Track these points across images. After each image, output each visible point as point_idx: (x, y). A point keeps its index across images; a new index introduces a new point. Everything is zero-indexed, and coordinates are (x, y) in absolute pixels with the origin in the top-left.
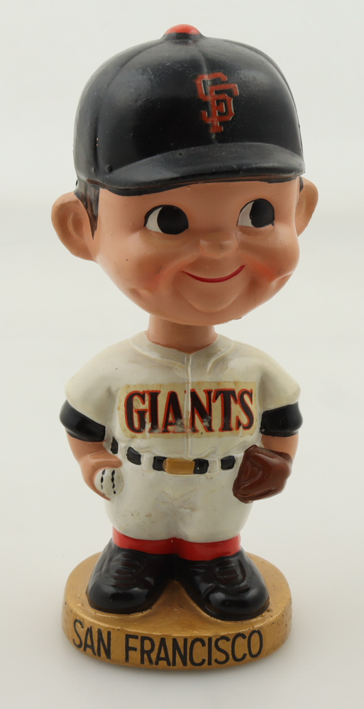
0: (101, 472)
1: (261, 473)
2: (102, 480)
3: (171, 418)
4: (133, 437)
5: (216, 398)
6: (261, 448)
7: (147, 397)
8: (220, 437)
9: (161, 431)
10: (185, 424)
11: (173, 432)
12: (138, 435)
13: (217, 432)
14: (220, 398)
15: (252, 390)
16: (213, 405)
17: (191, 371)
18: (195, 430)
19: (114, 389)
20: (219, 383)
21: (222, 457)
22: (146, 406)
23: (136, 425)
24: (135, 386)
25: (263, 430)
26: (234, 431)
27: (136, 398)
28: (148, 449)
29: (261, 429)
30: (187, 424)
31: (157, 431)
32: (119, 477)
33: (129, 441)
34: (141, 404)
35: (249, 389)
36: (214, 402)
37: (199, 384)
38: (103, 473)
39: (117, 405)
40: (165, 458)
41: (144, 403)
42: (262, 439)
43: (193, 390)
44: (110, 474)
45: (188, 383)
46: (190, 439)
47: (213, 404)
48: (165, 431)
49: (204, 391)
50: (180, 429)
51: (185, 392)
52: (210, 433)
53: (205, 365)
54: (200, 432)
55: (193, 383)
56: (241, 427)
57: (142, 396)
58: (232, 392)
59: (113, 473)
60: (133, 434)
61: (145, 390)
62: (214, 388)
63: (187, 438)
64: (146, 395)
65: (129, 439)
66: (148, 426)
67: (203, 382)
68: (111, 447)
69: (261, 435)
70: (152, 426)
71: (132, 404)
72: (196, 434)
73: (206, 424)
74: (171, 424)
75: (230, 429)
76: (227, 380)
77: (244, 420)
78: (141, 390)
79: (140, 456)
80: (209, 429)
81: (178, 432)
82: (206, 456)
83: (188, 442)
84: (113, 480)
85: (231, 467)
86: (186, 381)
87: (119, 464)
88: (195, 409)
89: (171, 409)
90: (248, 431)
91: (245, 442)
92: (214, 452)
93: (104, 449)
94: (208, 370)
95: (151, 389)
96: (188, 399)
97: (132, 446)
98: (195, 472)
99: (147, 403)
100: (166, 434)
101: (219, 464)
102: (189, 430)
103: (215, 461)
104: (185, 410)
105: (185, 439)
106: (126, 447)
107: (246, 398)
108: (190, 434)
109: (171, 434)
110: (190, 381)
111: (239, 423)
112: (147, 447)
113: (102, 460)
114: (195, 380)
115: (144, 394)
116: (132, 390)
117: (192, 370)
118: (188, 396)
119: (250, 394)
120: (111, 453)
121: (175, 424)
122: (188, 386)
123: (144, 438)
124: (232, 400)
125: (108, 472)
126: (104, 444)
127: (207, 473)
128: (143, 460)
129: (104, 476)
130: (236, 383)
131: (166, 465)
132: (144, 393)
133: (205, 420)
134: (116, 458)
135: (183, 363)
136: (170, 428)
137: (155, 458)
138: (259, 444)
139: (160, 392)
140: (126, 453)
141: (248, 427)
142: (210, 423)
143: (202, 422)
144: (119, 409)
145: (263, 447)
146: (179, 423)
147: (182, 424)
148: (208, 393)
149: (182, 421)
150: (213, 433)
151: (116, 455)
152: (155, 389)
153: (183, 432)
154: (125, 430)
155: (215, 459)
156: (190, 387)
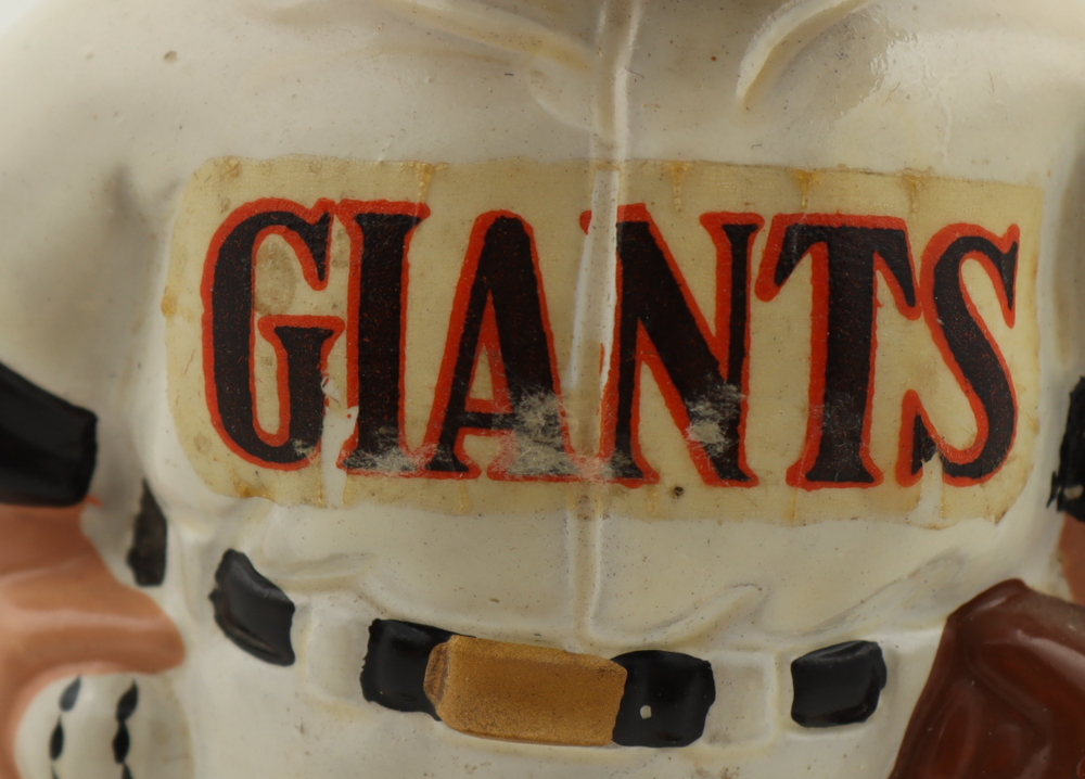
0: (53, 689)
1: (1042, 757)
2: (57, 742)
3: (483, 386)
4: (248, 493)
5: (781, 271)
6: (1056, 602)
7: (341, 244)
8: (793, 518)
9: (419, 460)
10: (574, 422)
11: (497, 475)
12: (281, 480)
13: (774, 491)
14: (803, 272)
15: (1014, 231)
16: (761, 313)
17: (633, 94)
18: (632, 470)
19: (145, 182)
20: (803, 179)
21: (801, 648)
22: (332, 299)
23: (269, 414)
24: (268, 167)
25: (1074, 492)
26: (888, 486)
27: (274, 244)
28: (335, 571)
29: (1059, 480)
30: (585, 429)
31: (391, 462)
32: (160, 734)
33: (227, 513)
34: (303, 287)
35: (996, 227)
36: (767, 294)
37: (676, 173)
38: (68, 701)
39: (163, 280)
40: (439, 635)
41: (319, 277)
42: (1066, 543)
43: (640, 208)
44: (109, 711)
45: (608, 165)
46: (599, 525)
47: (758, 308)
48: (447, 462)
49: (708, 220)
50: (540, 458)
51: (585, 220)
52: (732, 495)
53: (724, 57)
54: (668, 482)
55: (638, 165)
56: (933, 468)
57: (309, 231)
58: (888, 240)
59: (128, 703)
60: (247, 469)
61: (334, 195)
62: (770, 203)
63: (585, 518)
64: (337, 227)
65: (223, 501)
66: (340, 425)
67: (700, 166)
68: (128, 540)
69: (1059, 520)
70: (363, 427)
71: (248, 279)
72: (638, 494)
73: (709, 432)
74: (484, 422)
75: (863, 476)
76: (855, 160)
77: (957, 421)
78: (304, 194)
79: (289, 608)
80: (727, 467)
81: (528, 478)
82: (704, 637)
83: (584, 542)
84: (121, 744)
85: (856, 711)
86: (594, 154)
87: (167, 650)
88: (642, 335)
89: (489, 326)
90: (973, 493)
91: (954, 559)
92: (751, 616)
93: (84, 551)
94: (741, 90)
95: (369, 191)
96: (597, 264)
97: (244, 547)
98: (628, 731)
99: (340, 278)
100: (449, 486)
101: (777, 692)
102: (597, 467)
103: (754, 673)
104: (578, 332)
105: (572, 522)
106: (207, 549)
107: (976, 279)
108: (601, 490)
109: (480, 487)
110: (621, 155)
111: (919, 441)
112: (333, 560)
113: (65, 617)
114: (656, 146)
115: (326, 221)
116: (249, 191)
117: (636, 81)
118: (600, 248)
119: (1002, 259)
120: (124, 575)
121: (510, 422)
122: (606, 186)
123: (315, 498)
124: (884, 291)
125: (98, 692)
126: (90, 518)
127: (700, 745)
128: (307, 635)
129: (73, 722)
130: (913, 182)
131: (448, 676)
132: (326, 212)
133: (701, 408)
134: (152, 609)
135: (586, 35)
136: (476, 446)
137: (377, 628)
138: (1042, 577)
139: (424, 212)
140: (210, 584)
141: (975, 467)
142: (734, 427)
143: (684, 419)
144: (168, 308)
145: (1064, 592)
146: (534, 418)
147: (554, 427)
148: (733, 233)
149: (553, 404)
150: (753, 492)
151: (152, 592)
152: (393, 190)
153: (557, 476)
154: (200, 444)
155: (756, 658)
156: (620, 192)
